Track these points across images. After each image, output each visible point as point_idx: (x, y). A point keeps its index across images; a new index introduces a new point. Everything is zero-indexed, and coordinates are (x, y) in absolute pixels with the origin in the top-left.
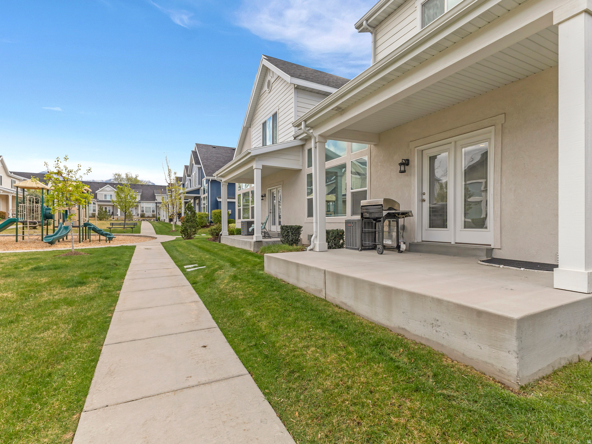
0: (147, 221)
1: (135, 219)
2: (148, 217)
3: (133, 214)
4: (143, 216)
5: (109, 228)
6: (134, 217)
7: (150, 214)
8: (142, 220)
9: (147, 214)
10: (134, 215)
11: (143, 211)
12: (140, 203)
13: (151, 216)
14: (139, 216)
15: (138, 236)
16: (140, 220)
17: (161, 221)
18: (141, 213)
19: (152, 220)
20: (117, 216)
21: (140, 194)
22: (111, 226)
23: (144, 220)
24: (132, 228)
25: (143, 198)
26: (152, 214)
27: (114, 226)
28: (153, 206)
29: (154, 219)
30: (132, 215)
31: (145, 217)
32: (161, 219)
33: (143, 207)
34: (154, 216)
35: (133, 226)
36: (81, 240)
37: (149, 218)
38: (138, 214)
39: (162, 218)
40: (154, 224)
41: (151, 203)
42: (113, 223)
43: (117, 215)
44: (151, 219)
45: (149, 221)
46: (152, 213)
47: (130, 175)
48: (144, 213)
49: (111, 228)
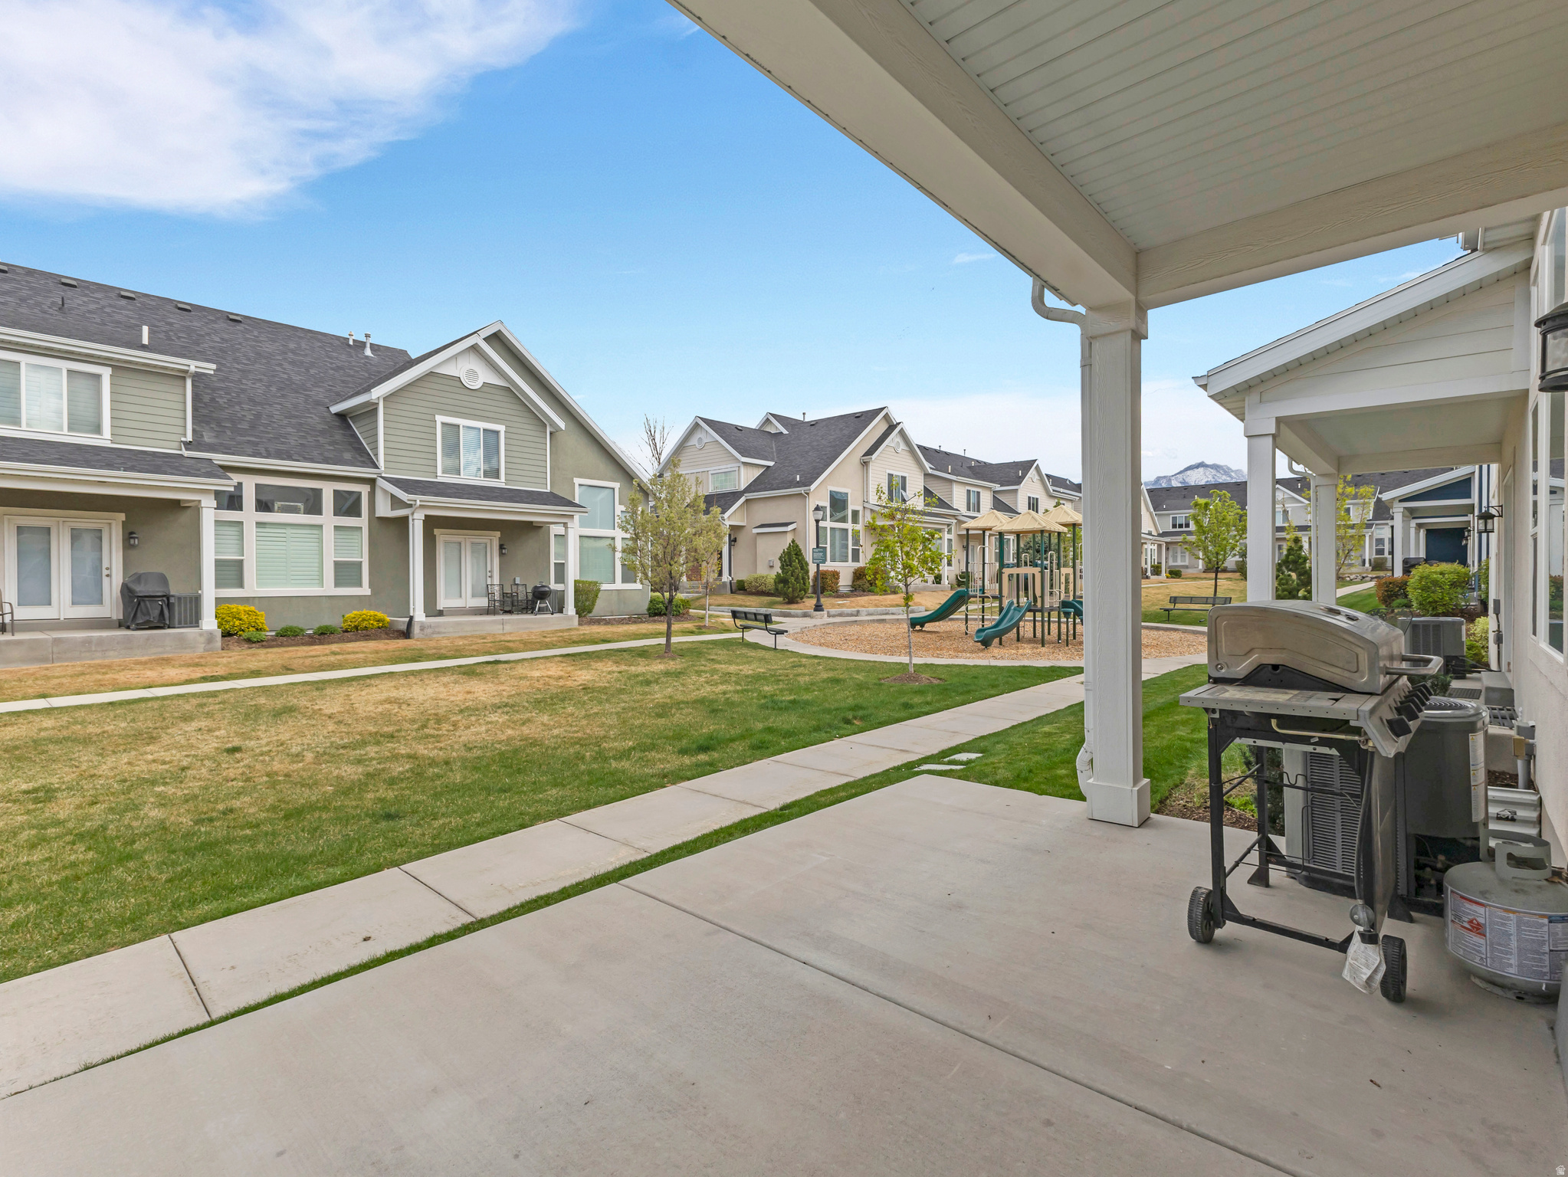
5: (1166, 610)
12: (1369, 526)
14: (1367, 565)
18: (1374, 556)
21: (1373, 500)
22: (1171, 606)
27: (1178, 606)
36: (1071, 638)
38: (1364, 560)
42: (1175, 598)
48: (1383, 558)
49: (1172, 610)
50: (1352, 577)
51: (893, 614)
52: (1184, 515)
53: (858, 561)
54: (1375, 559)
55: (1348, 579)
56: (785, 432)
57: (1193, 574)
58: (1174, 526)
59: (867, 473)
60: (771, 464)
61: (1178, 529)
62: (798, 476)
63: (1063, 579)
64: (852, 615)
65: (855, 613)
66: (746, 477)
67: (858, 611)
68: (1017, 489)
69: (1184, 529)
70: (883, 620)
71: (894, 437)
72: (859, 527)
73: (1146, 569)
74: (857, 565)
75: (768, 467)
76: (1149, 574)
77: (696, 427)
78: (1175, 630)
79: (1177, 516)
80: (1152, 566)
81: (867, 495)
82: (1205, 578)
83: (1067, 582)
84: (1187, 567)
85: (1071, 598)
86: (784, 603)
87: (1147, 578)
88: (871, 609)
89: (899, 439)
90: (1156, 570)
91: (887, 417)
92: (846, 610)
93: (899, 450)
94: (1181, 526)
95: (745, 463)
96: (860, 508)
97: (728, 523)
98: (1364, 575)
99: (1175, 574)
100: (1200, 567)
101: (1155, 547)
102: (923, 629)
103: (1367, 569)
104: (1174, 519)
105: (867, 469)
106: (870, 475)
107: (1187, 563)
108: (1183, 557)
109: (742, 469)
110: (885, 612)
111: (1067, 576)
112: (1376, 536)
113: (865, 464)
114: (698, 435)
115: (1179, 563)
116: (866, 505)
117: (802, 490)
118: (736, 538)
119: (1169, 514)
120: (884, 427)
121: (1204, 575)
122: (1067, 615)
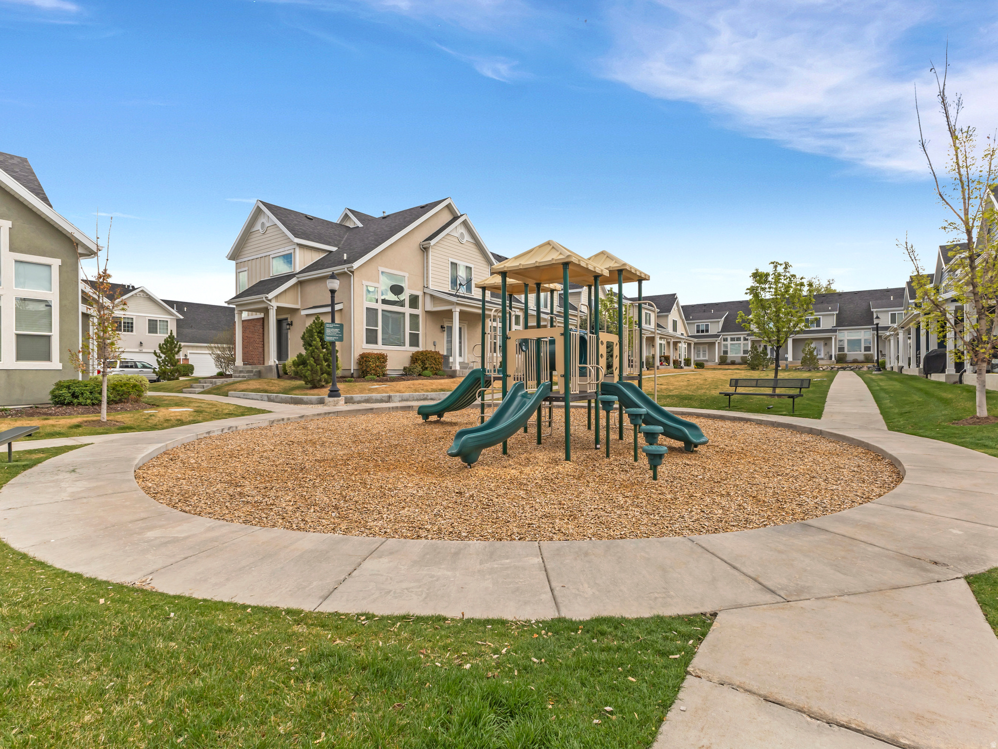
0: (852, 370)
1: (823, 365)
2: (855, 361)
3: (819, 357)
4: (841, 359)
5: (726, 394)
6: (820, 362)
7: (860, 354)
8: (838, 368)
9: (851, 355)
10: (822, 359)
11: (841, 349)
12: (835, 331)
13: (861, 358)
14: (833, 359)
15: (811, 431)
16: (835, 369)
17: (889, 369)
18: (837, 353)
19: (865, 369)
20: (785, 362)
21: (835, 313)
22: (732, 390)
23: (844, 369)
24: (792, 397)
25: (842, 322)
26: (865, 355)
27: (740, 390)
28: (866, 337)
29: (870, 365)
30: (815, 359)
31: (846, 362)
32: (888, 367)
33: (841, 341)
34: (868, 359)
35: (796, 392)
37: (856, 365)
38: (831, 356)
39: (892, 363)
40: (872, 380)
41: (863, 331)
42: (737, 381)
43: (786, 359)
44: (860, 365)
45: (857, 371)
46: (863, 352)
47: (818, 283)
48: (844, 354)
49: (733, 394)
50: (824, 368)
51: (432, 399)
52: (705, 324)
53: (418, 346)
54: (838, 354)
55: (821, 369)
56: (361, 225)
57: (712, 366)
58: (698, 332)
59: (427, 259)
60: (334, 249)
61: (700, 334)
62: (345, 255)
63: (603, 350)
64: (381, 401)
65: (386, 399)
66: (302, 260)
67: (390, 397)
68: (580, 292)
69: (705, 334)
70: (409, 407)
71: (456, 229)
72: (418, 312)
73: (681, 362)
74: (415, 349)
75: (331, 252)
76: (682, 365)
77: (258, 212)
78: (747, 420)
79: (700, 324)
80: (684, 360)
81: (427, 281)
82: (720, 369)
83: (610, 355)
84: (707, 361)
85: (616, 379)
86: (307, 388)
87: (682, 368)
88: (406, 394)
89: (462, 230)
90: (688, 362)
91: (449, 207)
92: (375, 395)
93: (464, 241)
94: (702, 331)
95: (301, 246)
96: (419, 293)
97: (275, 304)
98: (833, 366)
99: (700, 365)
100: (717, 361)
101: (686, 346)
102: (442, 419)
103: (833, 362)
104: (698, 326)
105: (427, 255)
106: (430, 261)
107: (707, 358)
108: (704, 355)
109: (297, 250)
110: (422, 397)
111: (610, 346)
112: (839, 338)
113: (425, 250)
114: (262, 220)
115: (701, 358)
116: (426, 290)
117: (344, 268)
118: (292, 322)
119: (694, 323)
120: (447, 217)
121: (720, 367)
122: (608, 405)
